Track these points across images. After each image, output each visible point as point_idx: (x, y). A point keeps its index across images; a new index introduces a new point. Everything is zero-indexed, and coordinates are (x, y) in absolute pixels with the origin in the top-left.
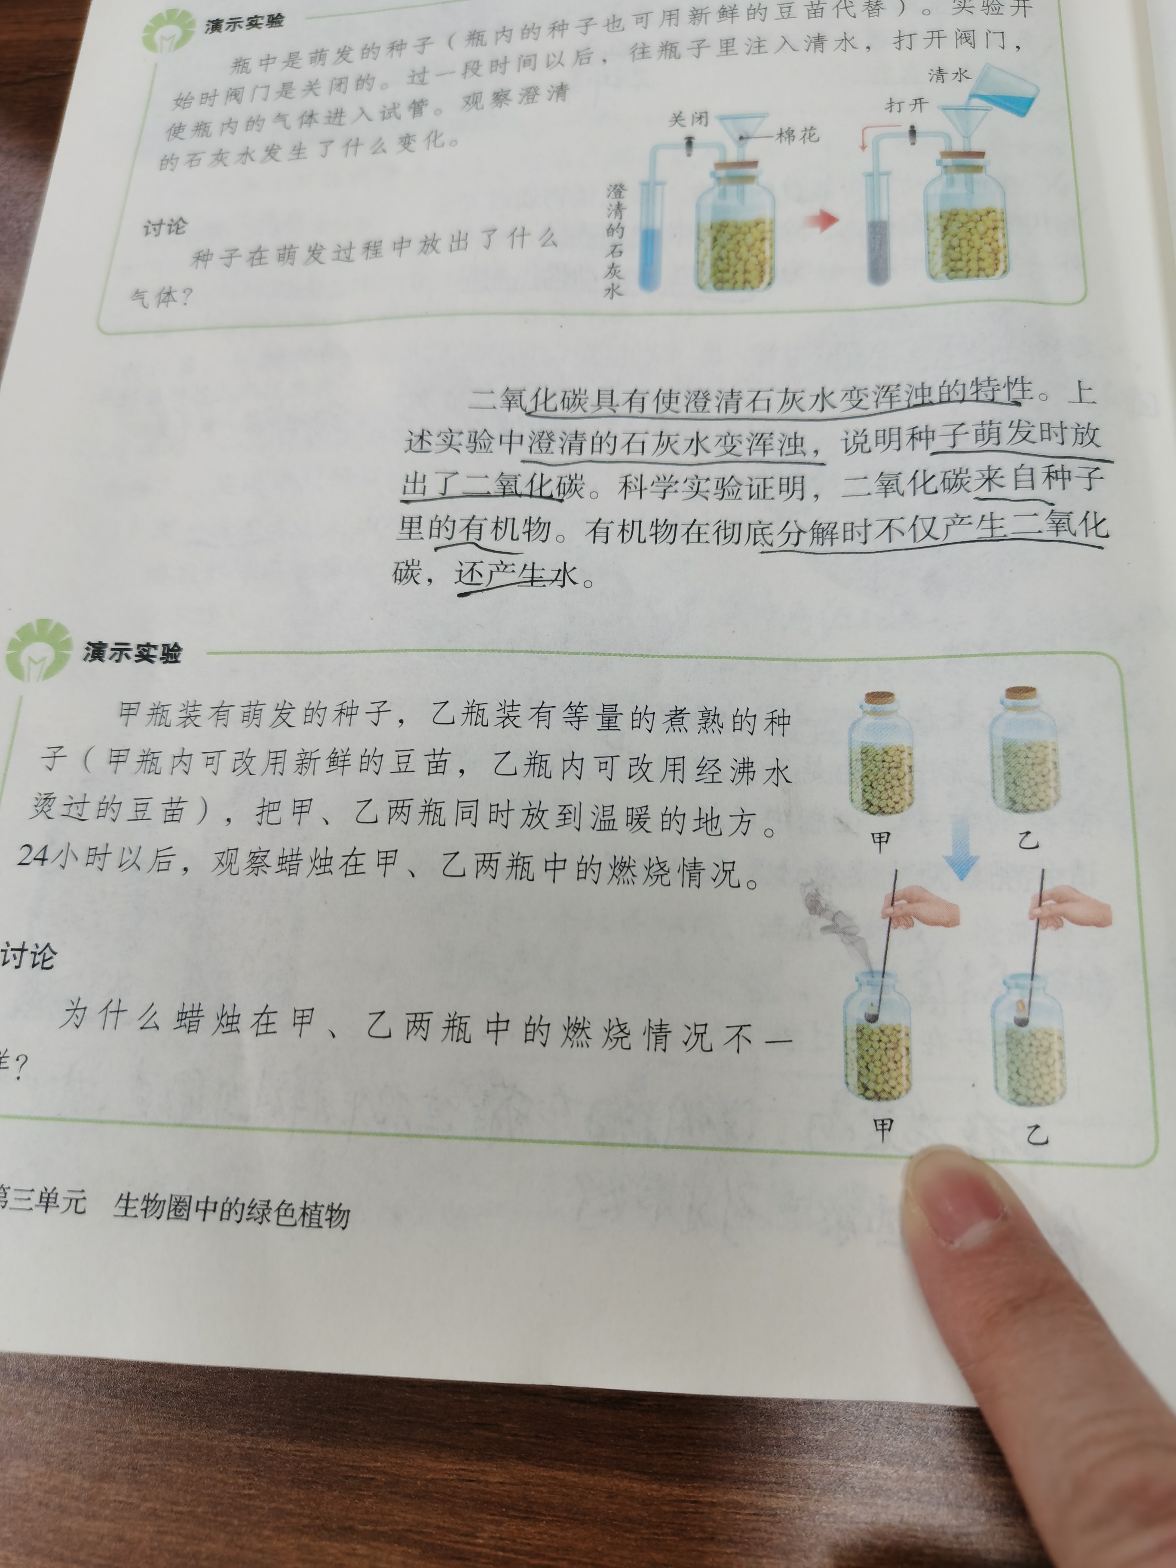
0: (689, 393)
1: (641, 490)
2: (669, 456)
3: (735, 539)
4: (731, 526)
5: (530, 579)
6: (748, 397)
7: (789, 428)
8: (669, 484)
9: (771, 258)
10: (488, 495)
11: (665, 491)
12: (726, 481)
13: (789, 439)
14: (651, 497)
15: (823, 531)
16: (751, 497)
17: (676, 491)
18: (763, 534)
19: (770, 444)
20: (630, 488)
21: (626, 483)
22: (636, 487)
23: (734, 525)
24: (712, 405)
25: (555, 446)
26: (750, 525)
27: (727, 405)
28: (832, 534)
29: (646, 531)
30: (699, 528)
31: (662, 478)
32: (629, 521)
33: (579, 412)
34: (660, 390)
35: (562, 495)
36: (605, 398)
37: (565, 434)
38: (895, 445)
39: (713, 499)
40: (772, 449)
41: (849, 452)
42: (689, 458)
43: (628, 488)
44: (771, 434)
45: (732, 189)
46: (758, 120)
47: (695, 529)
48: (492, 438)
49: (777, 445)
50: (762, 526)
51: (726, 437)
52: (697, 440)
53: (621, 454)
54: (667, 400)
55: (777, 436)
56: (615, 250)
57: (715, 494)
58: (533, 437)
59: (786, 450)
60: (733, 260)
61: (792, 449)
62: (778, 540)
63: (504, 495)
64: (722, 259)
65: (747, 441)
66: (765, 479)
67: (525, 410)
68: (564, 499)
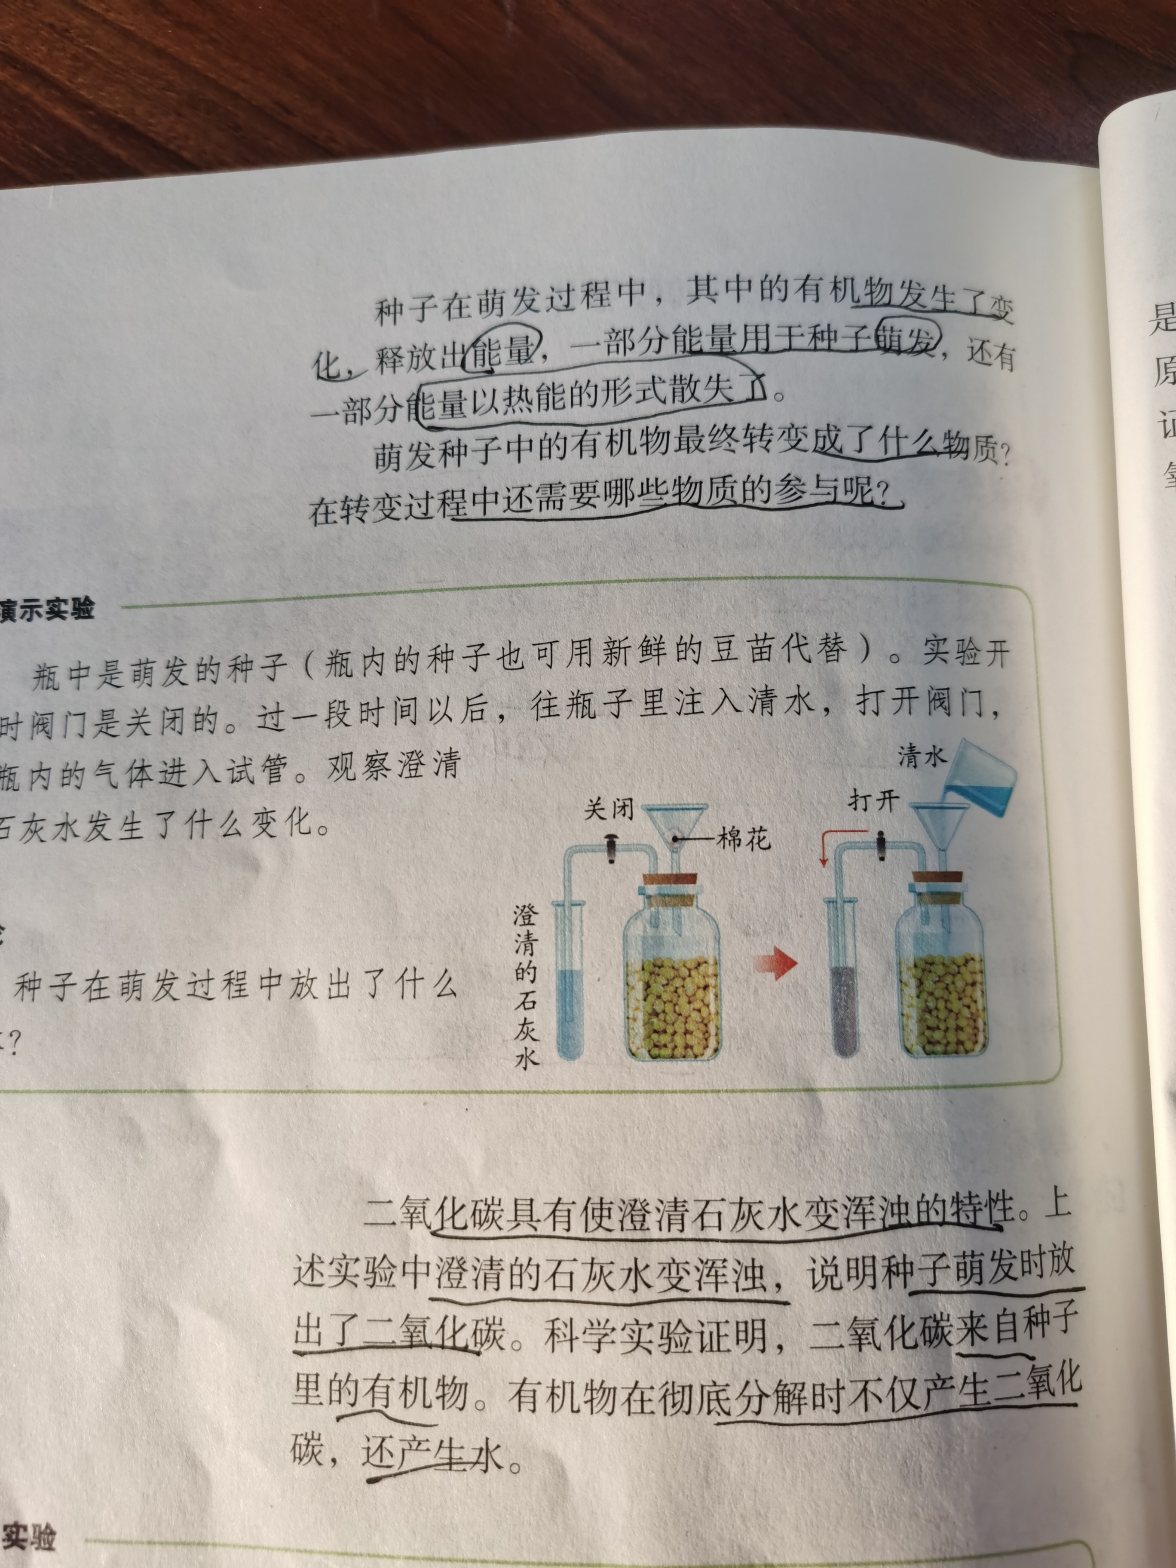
0: (624, 1202)
1: (571, 1340)
2: (602, 1294)
3: (686, 1408)
4: (680, 1389)
5: (447, 1461)
6: (694, 1210)
7: (744, 1253)
8: (604, 1332)
9: (717, 1013)
10: (392, 1346)
11: (599, 1343)
12: (672, 1327)
13: (746, 1268)
14: (584, 1350)
15: (789, 1394)
16: (702, 1349)
17: (613, 1342)
18: (718, 1400)
19: (724, 1275)
20: (558, 1336)
21: (553, 1330)
22: (565, 1336)
23: (683, 1387)
24: (652, 1220)
25: (468, 1278)
26: (702, 1387)
27: (669, 1220)
28: (799, 1399)
29: (580, 1397)
30: (642, 1393)
31: (596, 1325)
32: (558, 1383)
33: (493, 1232)
34: (589, 1199)
35: (479, 1346)
36: (524, 1208)
37: (478, 1260)
38: (869, 1281)
39: (656, 1352)
40: (726, 1282)
41: (817, 1288)
42: (625, 1296)
43: (556, 1337)
44: (725, 1261)
45: (667, 914)
46: (694, 814)
47: (637, 1395)
48: (394, 1267)
49: (731, 1277)
50: (717, 1389)
51: (670, 1264)
52: (635, 1271)
53: (545, 1291)
54: (597, 1213)
55: (731, 1264)
56: (527, 1002)
57: (660, 1346)
58: (441, 1265)
59: (743, 1284)
60: (671, 1017)
61: (750, 1284)
62: (736, 1407)
63: (411, 1346)
64: (657, 1015)
65: (696, 1271)
66: (718, 1324)
67: (429, 1227)
68: (482, 1350)
